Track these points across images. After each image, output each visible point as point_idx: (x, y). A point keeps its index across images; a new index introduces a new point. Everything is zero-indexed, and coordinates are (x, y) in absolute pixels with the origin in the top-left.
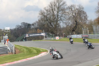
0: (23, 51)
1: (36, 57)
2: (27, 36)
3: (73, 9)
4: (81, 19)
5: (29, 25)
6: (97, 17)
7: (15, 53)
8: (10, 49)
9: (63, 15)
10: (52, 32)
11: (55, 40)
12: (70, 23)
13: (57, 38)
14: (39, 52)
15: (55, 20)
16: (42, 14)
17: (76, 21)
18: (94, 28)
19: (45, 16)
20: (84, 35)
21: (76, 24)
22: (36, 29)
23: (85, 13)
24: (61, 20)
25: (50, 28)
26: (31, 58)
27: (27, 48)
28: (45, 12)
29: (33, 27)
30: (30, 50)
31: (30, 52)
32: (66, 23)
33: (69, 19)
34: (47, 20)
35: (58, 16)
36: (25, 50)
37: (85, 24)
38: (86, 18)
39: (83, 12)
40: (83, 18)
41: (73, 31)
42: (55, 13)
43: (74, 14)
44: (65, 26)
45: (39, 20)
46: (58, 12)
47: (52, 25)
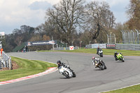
0: (23, 66)
1: (40, 74)
2: (29, 44)
3: (95, 8)
4: (105, 21)
5: (32, 29)
6: (129, 19)
7: (12, 69)
8: (4, 63)
9: (81, 16)
10: (64, 40)
11: (68, 50)
12: (90, 27)
13: (71, 48)
14: (45, 67)
15: (69, 22)
16: (51, 13)
17: (98, 25)
18: (124, 35)
19: (54, 17)
20: (110, 45)
21: (99, 29)
22: (42, 35)
23: (112, 14)
24: (77, 22)
25: (61, 33)
26: (34, 76)
27: (28, 62)
28: (55, 11)
29: (37, 32)
30: (33, 64)
31: (33, 67)
32: (84, 28)
33: (89, 21)
34: (58, 23)
35: (73, 16)
36: (26, 64)
37: (111, 28)
38: (112, 20)
39: (109, 11)
40: (109, 20)
41: (94, 38)
42: (69, 12)
43: (95, 15)
44: (83, 31)
45: (46, 23)
46: (73, 12)
47: (64, 30)
